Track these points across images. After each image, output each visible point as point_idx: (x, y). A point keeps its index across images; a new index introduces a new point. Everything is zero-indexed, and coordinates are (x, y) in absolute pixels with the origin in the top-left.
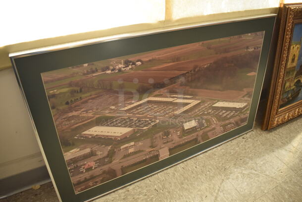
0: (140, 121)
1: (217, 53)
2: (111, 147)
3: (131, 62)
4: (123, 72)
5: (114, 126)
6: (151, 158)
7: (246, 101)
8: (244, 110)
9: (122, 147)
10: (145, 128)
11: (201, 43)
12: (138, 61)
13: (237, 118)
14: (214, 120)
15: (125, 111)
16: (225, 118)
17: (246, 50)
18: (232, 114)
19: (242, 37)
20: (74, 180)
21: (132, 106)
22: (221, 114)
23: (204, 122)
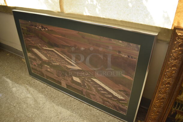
0: (50, 58)
2: (41, 62)
3: (43, 27)
4: (41, 30)
5: (41, 53)
6: (58, 81)
8: (122, 102)
9: (45, 65)
10: (53, 63)
11: (77, 32)
12: (46, 28)
13: (115, 103)
14: (93, 89)
16: (103, 95)
17: (118, 53)
18: (109, 96)
19: (112, 41)
20: (31, 66)
21: (47, 48)
22: (99, 89)
23: (86, 84)
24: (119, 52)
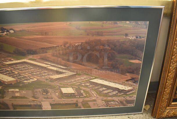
0: (20, 75)
1: (88, 35)
2: (2, 88)
3: (5, 29)
4: (1, 36)
6: (35, 105)
7: (131, 86)
8: (129, 93)
9: (10, 90)
10: (25, 81)
13: (122, 98)
14: (93, 93)
15: (8, 65)
16: (106, 95)
17: (124, 37)
18: (114, 93)
19: (118, 24)
21: (12, 62)
22: (101, 90)
23: (82, 92)
24: (126, 35)
